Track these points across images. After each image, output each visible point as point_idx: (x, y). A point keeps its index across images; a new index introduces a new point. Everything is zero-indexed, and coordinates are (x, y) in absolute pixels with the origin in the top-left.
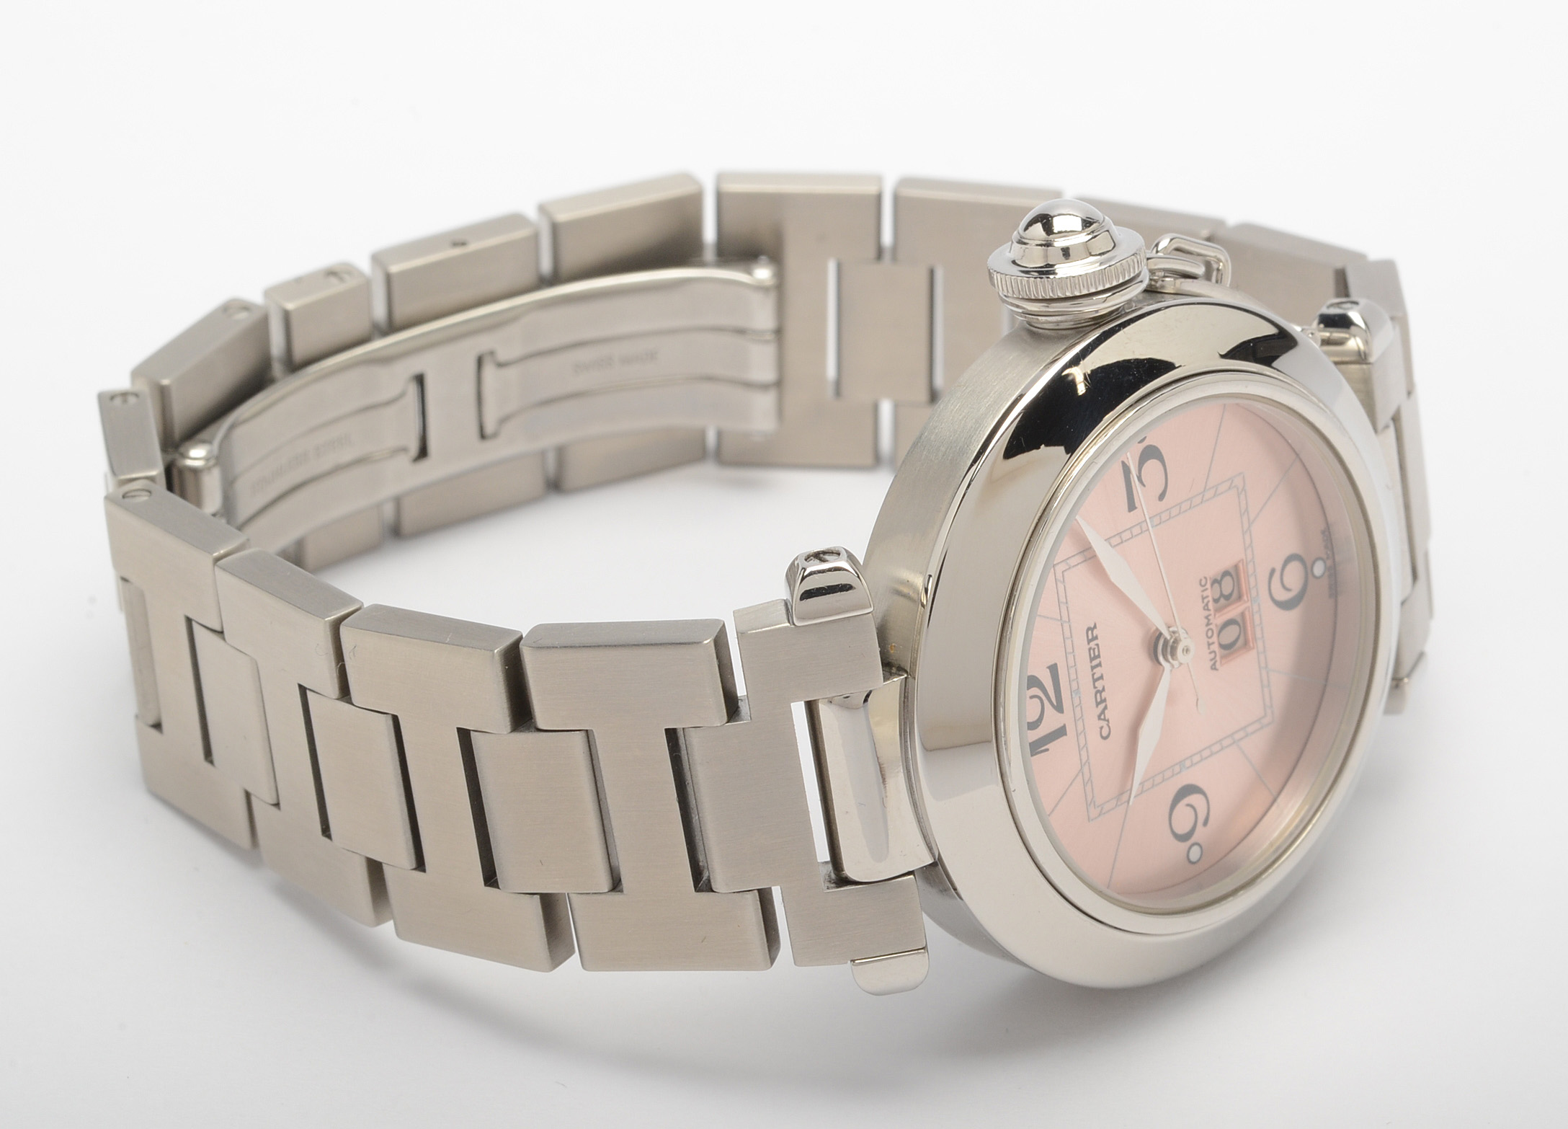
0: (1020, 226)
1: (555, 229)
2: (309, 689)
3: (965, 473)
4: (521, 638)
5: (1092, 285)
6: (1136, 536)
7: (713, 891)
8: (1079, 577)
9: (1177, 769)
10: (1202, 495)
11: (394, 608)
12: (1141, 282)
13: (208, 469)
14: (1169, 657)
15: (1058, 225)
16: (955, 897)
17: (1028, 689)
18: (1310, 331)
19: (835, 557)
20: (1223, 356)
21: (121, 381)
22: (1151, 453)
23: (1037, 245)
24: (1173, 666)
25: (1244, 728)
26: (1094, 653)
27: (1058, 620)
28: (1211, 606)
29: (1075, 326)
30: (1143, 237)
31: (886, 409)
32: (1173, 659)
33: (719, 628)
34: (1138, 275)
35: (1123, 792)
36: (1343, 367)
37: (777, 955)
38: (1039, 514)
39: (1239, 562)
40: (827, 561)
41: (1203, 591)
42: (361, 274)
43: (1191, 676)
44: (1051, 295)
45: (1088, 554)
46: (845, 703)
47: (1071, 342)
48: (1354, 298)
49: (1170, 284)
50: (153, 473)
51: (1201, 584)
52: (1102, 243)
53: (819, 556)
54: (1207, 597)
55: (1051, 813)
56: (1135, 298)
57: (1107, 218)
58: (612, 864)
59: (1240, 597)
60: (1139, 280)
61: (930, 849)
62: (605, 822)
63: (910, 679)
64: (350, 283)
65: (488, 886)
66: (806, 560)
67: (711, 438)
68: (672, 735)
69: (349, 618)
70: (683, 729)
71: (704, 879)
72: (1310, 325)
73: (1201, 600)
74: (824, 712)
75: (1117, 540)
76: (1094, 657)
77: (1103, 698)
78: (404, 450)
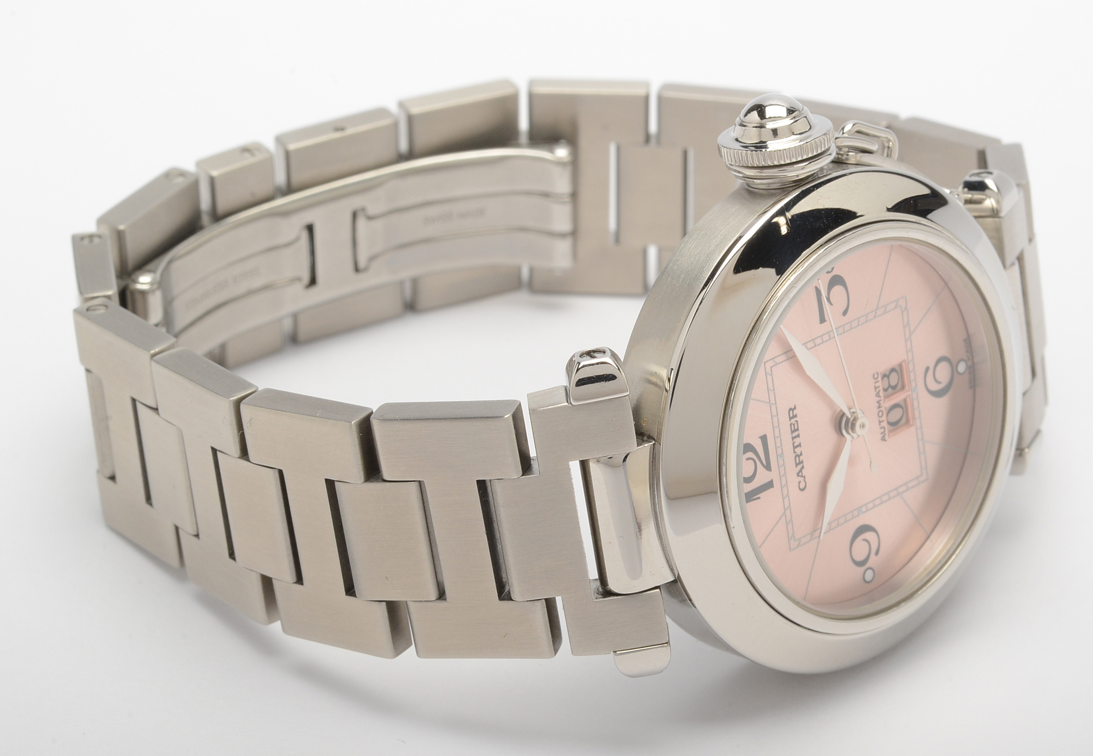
0: (741, 114)
1: (410, 119)
2: (219, 451)
3: (698, 293)
4: (372, 413)
5: (793, 156)
6: (825, 342)
7: (512, 600)
8: (783, 371)
9: (856, 513)
10: (875, 312)
11: (280, 391)
12: (830, 154)
13: (152, 291)
14: (850, 431)
15: (769, 112)
16: (690, 606)
17: (744, 454)
18: (956, 193)
19: (601, 355)
20: (889, 210)
21: (90, 227)
22: (837, 281)
23: (754, 127)
24: (853, 437)
25: (905, 484)
26: (794, 427)
27: (767, 403)
28: (881, 393)
29: (780, 187)
30: (832, 122)
31: (652, 252)
32: (853, 433)
33: (517, 406)
34: (828, 149)
35: (816, 529)
36: (981, 220)
37: (560, 647)
38: (753, 324)
39: (903, 361)
40: (596, 357)
41: (876, 383)
42: (267, 151)
43: (866, 445)
44: (763, 164)
45: (789, 354)
46: (609, 462)
47: (777, 198)
48: (990, 170)
49: (853, 157)
50: (110, 293)
51: (874, 378)
52: (801, 126)
53: (590, 354)
54: (879, 387)
55: (762, 544)
56: (826, 167)
57: (805, 107)
58: (439, 580)
59: (903, 388)
60: (828, 153)
61: (672, 570)
62: (433, 549)
63: (657, 445)
64: (259, 157)
65: (348, 595)
66: (580, 357)
67: (525, 273)
68: (482, 486)
69: (248, 398)
70: (490, 480)
71: (506, 591)
72: (957, 188)
73: (874, 390)
74: (593, 468)
75: (812, 344)
76: (794, 430)
77: (801, 460)
78: (299, 279)
